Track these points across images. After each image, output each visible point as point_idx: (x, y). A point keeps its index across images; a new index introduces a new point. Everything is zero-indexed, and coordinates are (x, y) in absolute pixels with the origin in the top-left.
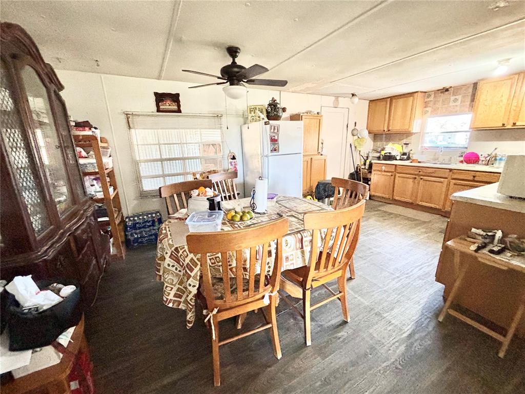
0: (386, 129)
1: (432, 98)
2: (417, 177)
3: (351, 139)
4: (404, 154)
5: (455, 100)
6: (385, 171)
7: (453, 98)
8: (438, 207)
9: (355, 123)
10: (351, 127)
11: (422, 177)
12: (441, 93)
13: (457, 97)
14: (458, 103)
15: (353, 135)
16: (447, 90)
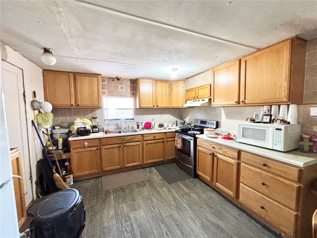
0: (73, 103)
1: (106, 83)
2: (121, 145)
3: (32, 115)
4: (94, 127)
5: (122, 88)
6: (88, 147)
7: (120, 86)
8: (139, 163)
9: (34, 93)
10: (29, 98)
11: (124, 144)
12: (112, 80)
13: (123, 86)
14: (124, 90)
15: (34, 109)
16: (118, 79)
